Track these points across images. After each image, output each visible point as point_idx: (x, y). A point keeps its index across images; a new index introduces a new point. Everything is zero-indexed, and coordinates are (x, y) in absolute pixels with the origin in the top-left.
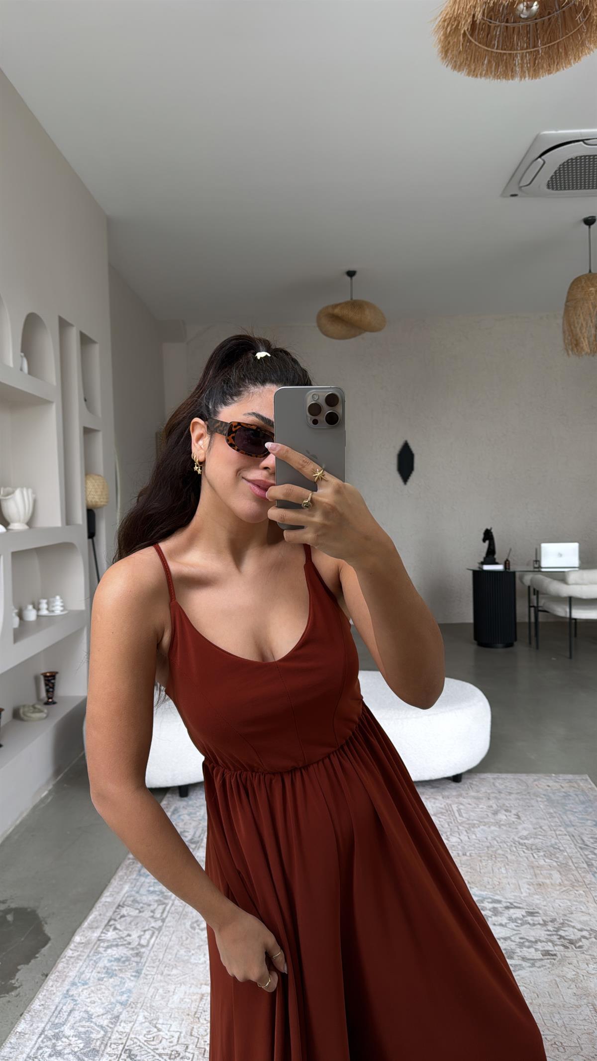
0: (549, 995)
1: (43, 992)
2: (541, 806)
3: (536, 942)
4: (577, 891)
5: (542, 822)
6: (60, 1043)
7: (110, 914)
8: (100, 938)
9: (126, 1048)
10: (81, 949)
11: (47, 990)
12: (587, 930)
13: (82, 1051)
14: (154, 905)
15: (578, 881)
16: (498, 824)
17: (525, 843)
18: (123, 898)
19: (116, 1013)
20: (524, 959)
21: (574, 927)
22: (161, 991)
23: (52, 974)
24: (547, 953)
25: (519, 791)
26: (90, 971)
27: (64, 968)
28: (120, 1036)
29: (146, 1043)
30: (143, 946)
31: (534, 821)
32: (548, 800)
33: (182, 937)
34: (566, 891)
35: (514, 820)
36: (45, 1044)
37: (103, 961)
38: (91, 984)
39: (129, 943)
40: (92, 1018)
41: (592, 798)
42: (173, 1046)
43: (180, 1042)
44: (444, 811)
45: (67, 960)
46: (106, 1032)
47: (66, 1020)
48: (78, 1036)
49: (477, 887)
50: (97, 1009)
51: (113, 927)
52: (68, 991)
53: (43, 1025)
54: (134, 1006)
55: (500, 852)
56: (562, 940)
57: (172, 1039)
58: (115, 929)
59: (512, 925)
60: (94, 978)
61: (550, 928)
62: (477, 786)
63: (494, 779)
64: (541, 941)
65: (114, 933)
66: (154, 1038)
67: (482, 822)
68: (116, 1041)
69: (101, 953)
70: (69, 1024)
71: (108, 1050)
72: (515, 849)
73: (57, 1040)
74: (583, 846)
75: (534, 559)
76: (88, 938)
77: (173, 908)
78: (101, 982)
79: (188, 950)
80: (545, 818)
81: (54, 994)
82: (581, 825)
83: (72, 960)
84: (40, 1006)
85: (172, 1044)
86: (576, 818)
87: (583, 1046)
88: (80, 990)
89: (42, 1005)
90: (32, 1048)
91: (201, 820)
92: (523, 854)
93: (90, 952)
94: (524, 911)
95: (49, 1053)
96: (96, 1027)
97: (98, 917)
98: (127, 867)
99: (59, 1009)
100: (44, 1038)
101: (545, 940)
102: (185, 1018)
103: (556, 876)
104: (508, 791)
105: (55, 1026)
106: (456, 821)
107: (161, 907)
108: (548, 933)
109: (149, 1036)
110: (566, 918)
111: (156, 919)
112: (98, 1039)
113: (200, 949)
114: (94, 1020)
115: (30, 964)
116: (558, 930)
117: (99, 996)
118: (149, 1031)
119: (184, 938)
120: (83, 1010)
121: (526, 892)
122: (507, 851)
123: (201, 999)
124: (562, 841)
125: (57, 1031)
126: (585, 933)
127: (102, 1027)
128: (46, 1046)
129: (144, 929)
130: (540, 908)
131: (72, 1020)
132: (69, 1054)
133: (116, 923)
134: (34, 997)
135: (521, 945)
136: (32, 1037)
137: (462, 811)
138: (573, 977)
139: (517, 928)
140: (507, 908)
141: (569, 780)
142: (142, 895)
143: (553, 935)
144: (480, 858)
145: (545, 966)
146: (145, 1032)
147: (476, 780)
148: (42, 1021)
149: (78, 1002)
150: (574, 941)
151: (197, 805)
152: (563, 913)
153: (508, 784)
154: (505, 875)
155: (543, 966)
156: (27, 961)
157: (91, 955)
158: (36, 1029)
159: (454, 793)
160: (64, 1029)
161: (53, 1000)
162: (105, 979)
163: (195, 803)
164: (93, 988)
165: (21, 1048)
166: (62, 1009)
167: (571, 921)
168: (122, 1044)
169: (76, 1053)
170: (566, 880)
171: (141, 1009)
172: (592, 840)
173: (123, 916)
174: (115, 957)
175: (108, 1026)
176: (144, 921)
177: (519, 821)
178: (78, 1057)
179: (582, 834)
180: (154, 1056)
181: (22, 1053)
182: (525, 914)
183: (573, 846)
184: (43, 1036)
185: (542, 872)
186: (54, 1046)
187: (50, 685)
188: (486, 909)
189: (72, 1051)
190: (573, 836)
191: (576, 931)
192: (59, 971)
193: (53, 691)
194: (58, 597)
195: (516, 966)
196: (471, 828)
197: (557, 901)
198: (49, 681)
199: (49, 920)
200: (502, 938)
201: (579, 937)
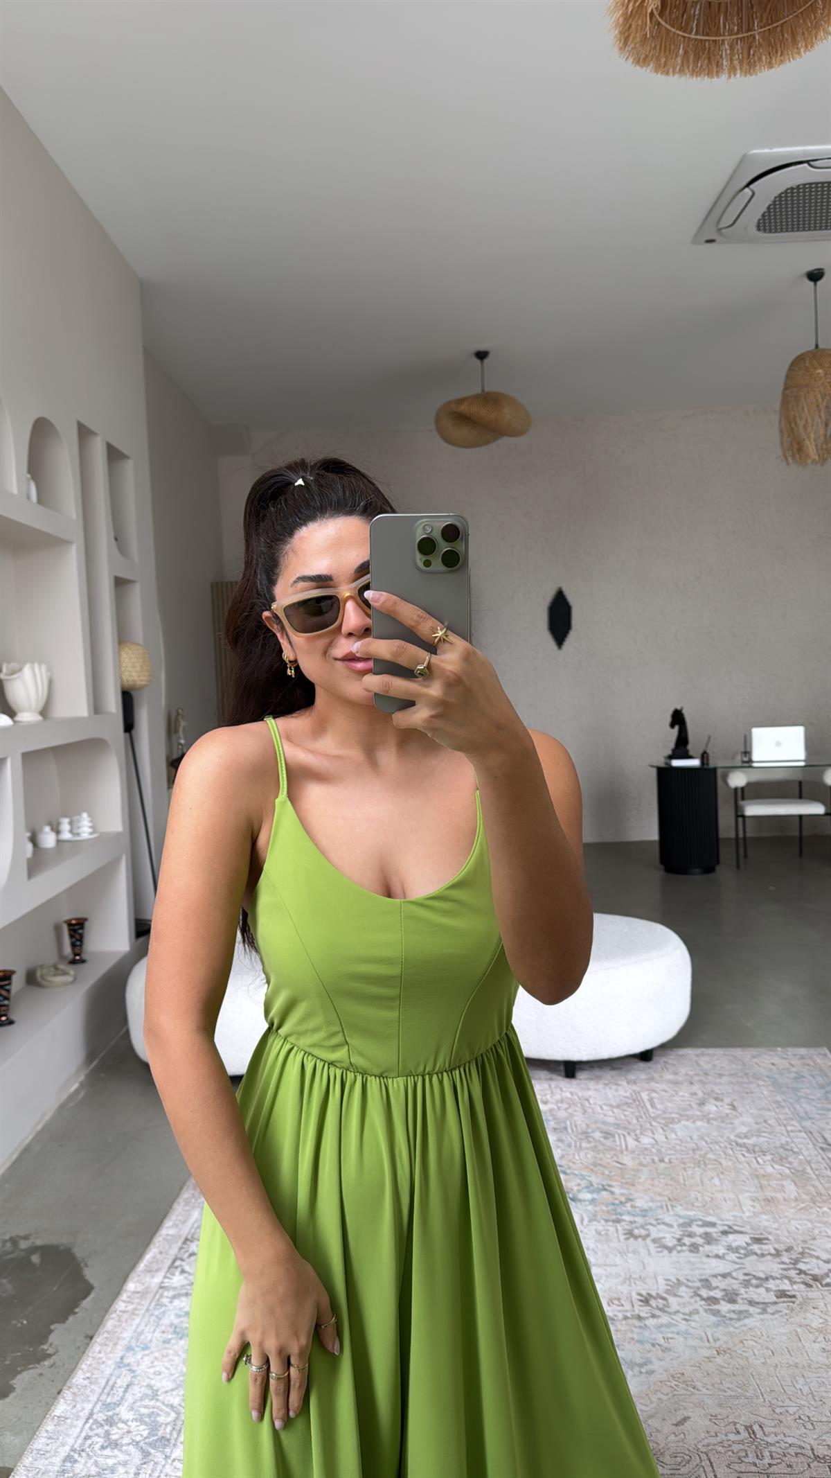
0: (789, 1351)
1: (87, 1360)
2: (765, 1093)
3: (767, 1279)
4: (820, 1207)
5: (769, 1115)
6: (116, 1430)
7: (174, 1251)
8: (163, 1285)
10: (137, 1301)
11: (94, 1358)
13: (147, 1441)
15: (821, 1194)
16: (707, 1118)
17: (745, 1144)
18: (191, 1229)
20: (751, 1303)
21: (818, 1258)
23: (99, 1335)
24: (782, 1294)
25: (732, 1072)
26: (152, 1330)
27: (115, 1327)
31: (755, 1112)
32: (773, 1083)
34: (805, 1209)
35: (727, 1111)
36: (95, 1432)
37: (169, 1316)
38: (152, 1349)
40: (157, 1395)
44: (630, 1101)
45: (118, 1315)
46: (178, 1414)
47: (122, 1398)
48: (140, 1419)
49: (681, 1205)
50: (164, 1382)
51: (179, 1269)
52: (122, 1358)
53: (90, 1406)
55: (710, 1156)
56: (803, 1276)
58: (183, 1272)
59: (733, 1256)
60: (157, 1340)
61: (785, 1259)
62: (674, 1065)
63: (697, 1056)
64: (774, 1278)
65: (182, 1277)
67: (683, 1115)
69: (166, 1306)
70: (126, 1404)
72: (731, 1152)
73: (111, 1426)
74: (824, 1146)
75: (743, 750)
76: (146, 1285)
78: (167, 1345)
80: (771, 1108)
81: (103, 1362)
83: (126, 1316)
84: (84, 1379)
86: (814, 1109)
88: (139, 1357)
89: (88, 1378)
90: (77, 1437)
92: (743, 1159)
93: (150, 1304)
94: (748, 1236)
95: (100, 1444)
96: (164, 1407)
97: (158, 1256)
99: (111, 1383)
100: (93, 1424)
101: (779, 1276)
103: (790, 1188)
104: (718, 1072)
105: (107, 1406)
106: (647, 1115)
108: (783, 1266)
110: (806, 1246)
112: (169, 1423)
114: (160, 1398)
115: (68, 1322)
116: (796, 1262)
117: (166, 1364)
120: (145, 1384)
121: (749, 1211)
122: (720, 1155)
124: (795, 1140)
125: (110, 1413)
127: (172, 1407)
128: (96, 1435)
130: (770, 1233)
131: (130, 1398)
132: (129, 1444)
133: (183, 1263)
134: (76, 1367)
135: (746, 1284)
136: (75, 1423)
137: (655, 1100)
138: (820, 1326)
139: (741, 1261)
140: (725, 1233)
141: (801, 1055)
143: (789, 1269)
144: (683, 1166)
145: (781, 1312)
147: (672, 1057)
148: (89, 1401)
149: (137, 1373)
150: (820, 1277)
152: (801, 1238)
153: (716, 1062)
154: (719, 1188)
155: (777, 1312)
156: (63, 1318)
157: (151, 1308)
158: (81, 1411)
159: (643, 1076)
160: (120, 1411)
161: (102, 1372)
162: (173, 1341)
164: (157, 1354)
165: (61, 1438)
166: (115, 1383)
167: (813, 1250)
169: (138, 1443)
170: (804, 1193)
177: (733, 1112)
178: (142, 1448)
179: (823, 1129)
181: (63, 1445)
182: (749, 1241)
183: (811, 1146)
184: (91, 1421)
185: (771, 1183)
186: (107, 1434)
187: (78, 937)
188: (696, 1235)
189: (133, 1440)
190: (811, 1133)
191: (821, 1263)
192: (107, 1332)
193: (81, 946)
194: (85, 815)
195: (740, 1312)
196: (668, 1123)
197: (793, 1222)
198: (75, 931)
199: (90, 1263)
200: (720, 1275)
201: (826, 1271)
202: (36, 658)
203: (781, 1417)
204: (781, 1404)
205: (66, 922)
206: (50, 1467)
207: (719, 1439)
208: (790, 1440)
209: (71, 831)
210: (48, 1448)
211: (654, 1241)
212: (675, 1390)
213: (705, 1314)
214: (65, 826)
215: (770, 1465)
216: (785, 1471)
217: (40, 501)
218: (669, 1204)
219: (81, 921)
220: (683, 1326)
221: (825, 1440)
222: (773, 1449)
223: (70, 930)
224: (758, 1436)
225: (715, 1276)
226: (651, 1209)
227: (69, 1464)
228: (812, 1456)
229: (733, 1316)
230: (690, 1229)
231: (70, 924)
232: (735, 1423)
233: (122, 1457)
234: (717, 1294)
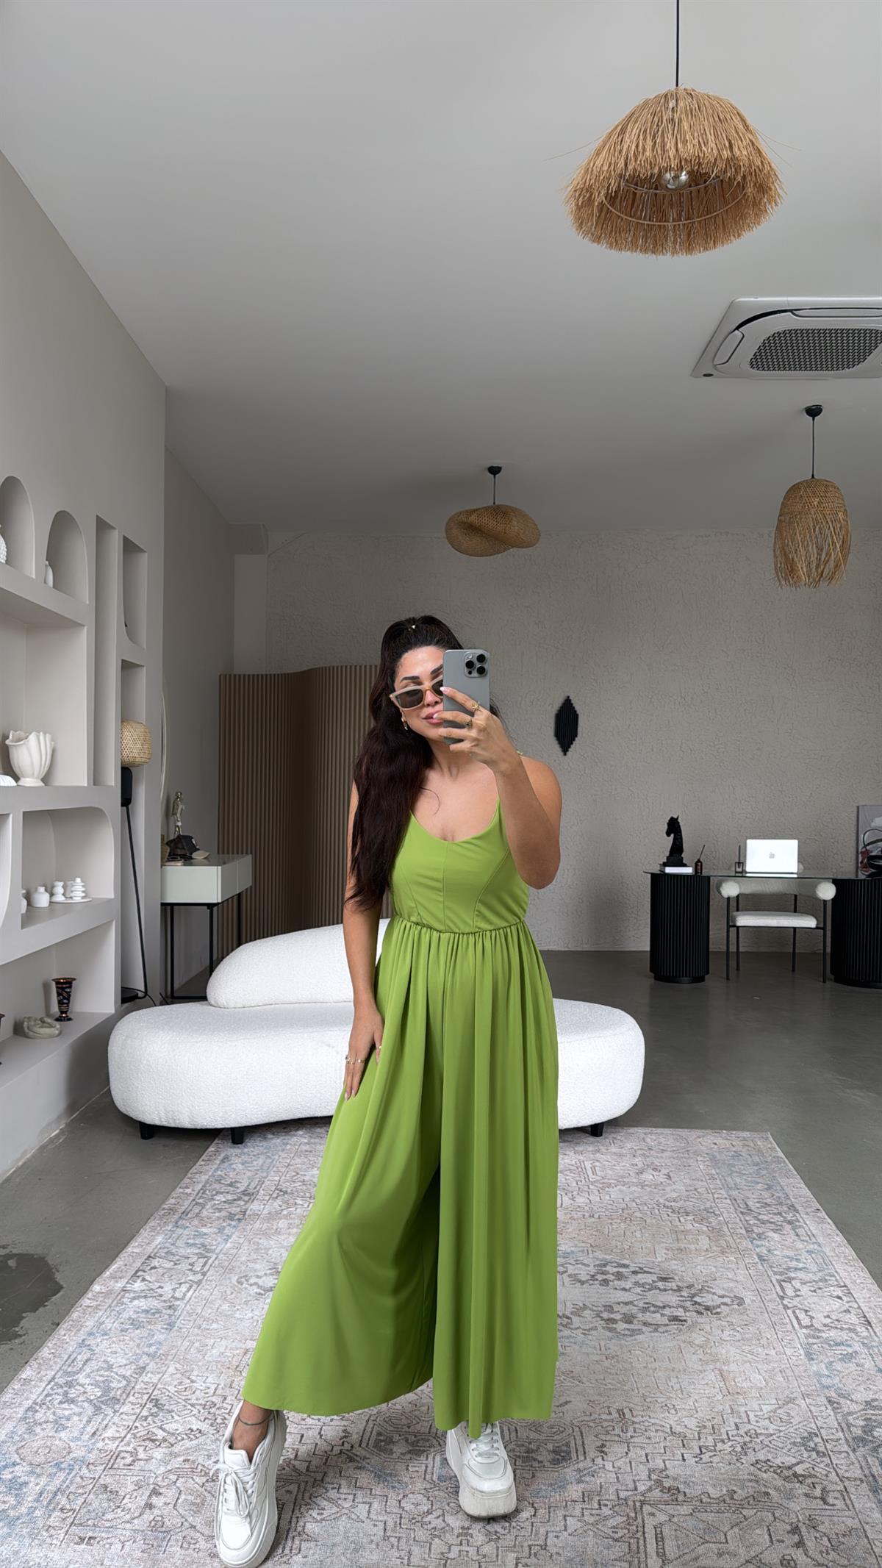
0: (669, 1360)
1: (53, 1340)
2: (701, 1167)
3: (664, 1307)
4: (726, 1257)
5: (698, 1184)
6: (73, 1391)
7: (138, 1264)
8: (125, 1289)
9: (152, 1397)
10: (102, 1299)
11: (59, 1338)
12: (729, 1297)
13: (99, 1399)
14: (193, 1258)
15: (731, 1247)
16: (642, 1184)
17: (671, 1206)
18: (154, 1249)
19: (141, 1363)
20: (645, 1324)
22: (197, 1344)
23: (64, 1323)
24: (675, 1319)
25: (675, 1149)
26: (112, 1321)
27: (80, 1317)
28: (145, 1386)
29: (176, 1394)
30: (177, 1299)
31: (688, 1181)
32: (711, 1159)
33: (225, 1292)
34: (714, 1258)
35: (662, 1180)
36: (55, 1391)
37: (128, 1312)
38: (111, 1335)
39: (161, 1296)
40: (112, 1368)
41: (769, 1159)
42: (208, 1397)
43: (217, 1393)
44: (573, 1168)
45: (83, 1308)
46: (129, 1382)
47: (81, 1369)
48: (96, 1384)
49: (601, 1250)
50: (119, 1360)
51: (141, 1278)
52: (83, 1340)
53: (53, 1373)
54: (163, 1358)
55: (638, 1213)
56: (697, 1306)
57: (208, 1390)
58: (144, 1280)
59: (639, 1290)
60: (116, 1329)
61: (684, 1294)
62: (621, 1141)
63: (645, 1134)
64: (670, 1307)
65: (143, 1284)
66: (186, 1388)
67: (621, 1181)
68: (140, 1391)
69: (126, 1305)
70: (84, 1373)
71: (131, 1398)
72: (658, 1209)
73: (70, 1388)
75: (737, 860)
76: (109, 1288)
77: (217, 1262)
78: (125, 1333)
79: (232, 1305)
80: (704, 1179)
81: (67, 1343)
82: (747, 1188)
83: (89, 1309)
84: (49, 1353)
85: (207, 1395)
86: (743, 1181)
87: (699, 1410)
88: (99, 1340)
89: (53, 1353)
90: (40, 1394)
91: (258, 1170)
92: (667, 1215)
93: (112, 1303)
94: (655, 1276)
95: (59, 1400)
96: (117, 1377)
97: (123, 1267)
98: (161, 1219)
99: (72, 1358)
100: (54, 1385)
101: (675, 1306)
102: (224, 1371)
103: (704, 1241)
104: (662, 1148)
105: (67, 1374)
106: (587, 1180)
107: (202, 1261)
108: (681, 1299)
109: (180, 1387)
110: (706, 1283)
111: (195, 1273)
112: (120, 1388)
113: (247, 1305)
114: (114, 1370)
115: (38, 1312)
116: (694, 1296)
117: (122, 1346)
118: (181, 1382)
119: (229, 1293)
120: (102, 1360)
121: (662, 1257)
122: (646, 1214)
123: (245, 1353)
124: (719, 1205)
125: (70, 1379)
126: (727, 1300)
127: (124, 1377)
128: (57, 1395)
129: (180, 1282)
130: (676, 1274)
131: (88, 1370)
132: (84, 1401)
133: (145, 1274)
134: (42, 1345)
135: (644, 1310)
136: (38, 1384)
137: (596, 1168)
138: (701, 1342)
139: (644, 1293)
140: (635, 1273)
141: (744, 1137)
142: (177, 1247)
143: (686, 1301)
144: (610, 1221)
145: (670, 1331)
146: (176, 1383)
147: (621, 1134)
148: (52, 1369)
149: (96, 1352)
150: (712, 1308)
151: (255, 1153)
152: (703, 1278)
153: (662, 1140)
154: (639, 1239)
155: (667, 1331)
156: (34, 1309)
157: (113, 1305)
158: (44, 1376)
159: (591, 1148)
160: (78, 1378)
161: (65, 1350)
162: (129, 1331)
163: (252, 1151)
164: (114, 1339)
165: (25, 1394)
166: (76, 1357)
167: (712, 1288)
168: (148, 1393)
169: (91, 1401)
170: (716, 1245)
171: (172, 1361)
172: (758, 1205)
173: (155, 1268)
174: (143, 1308)
175: (131, 1376)
176: (180, 1273)
177: (668, 1181)
178: (94, 1404)
179: (748, 1198)
180: (185, 1406)
181: (27, 1399)
182: (656, 1279)
183: (732, 1210)
184: (53, 1383)
185: (687, 1237)
186: (66, 1394)
187: (65, 994)
188: (609, 1273)
189: (88, 1399)
190: (735, 1200)
191: (716, 1297)
192: (72, 1321)
193: (68, 1004)
194: (78, 880)
195: (633, 1330)
196: (605, 1186)
197: (699, 1267)
198: (63, 989)
199: (61, 1268)
200: (623, 1303)
201: (718, 1303)
202: (41, 728)
203: (649, 1405)
204: (653, 1396)
205: (53, 980)
206: (14, 1415)
207: (592, 1418)
208: (653, 1421)
209: (64, 895)
210: (13, 1401)
211: (570, 1276)
212: (563, 1383)
213: (602, 1331)
214: (59, 889)
215: (632, 1437)
216: (644, 1442)
217: (55, 586)
218: (590, 1249)
219: (69, 980)
220: (581, 1338)
221: (683, 1422)
222: (637, 1426)
223: (57, 987)
224: (626, 1417)
225: (619, 1303)
226: (573, 1252)
227: (31, 1413)
228: (670, 1432)
229: (627, 1332)
230: (604, 1269)
231: (58, 982)
232: (609, 1407)
233: (77, 1410)
234: (617, 1317)
